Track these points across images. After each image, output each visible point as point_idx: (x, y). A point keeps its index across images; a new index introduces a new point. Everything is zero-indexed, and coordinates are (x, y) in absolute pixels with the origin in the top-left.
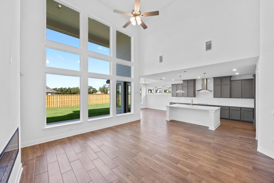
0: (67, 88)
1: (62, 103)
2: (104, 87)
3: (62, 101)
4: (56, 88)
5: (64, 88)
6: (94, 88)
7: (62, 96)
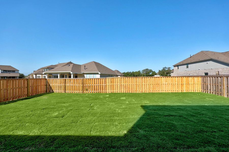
0: (132, 72)
1: (126, 87)
2: (163, 69)
3: (126, 85)
4: (125, 72)
5: (130, 72)
6: (154, 71)
7: (126, 78)
